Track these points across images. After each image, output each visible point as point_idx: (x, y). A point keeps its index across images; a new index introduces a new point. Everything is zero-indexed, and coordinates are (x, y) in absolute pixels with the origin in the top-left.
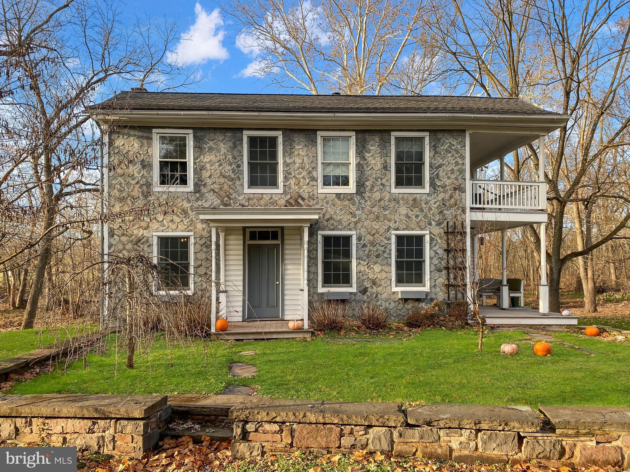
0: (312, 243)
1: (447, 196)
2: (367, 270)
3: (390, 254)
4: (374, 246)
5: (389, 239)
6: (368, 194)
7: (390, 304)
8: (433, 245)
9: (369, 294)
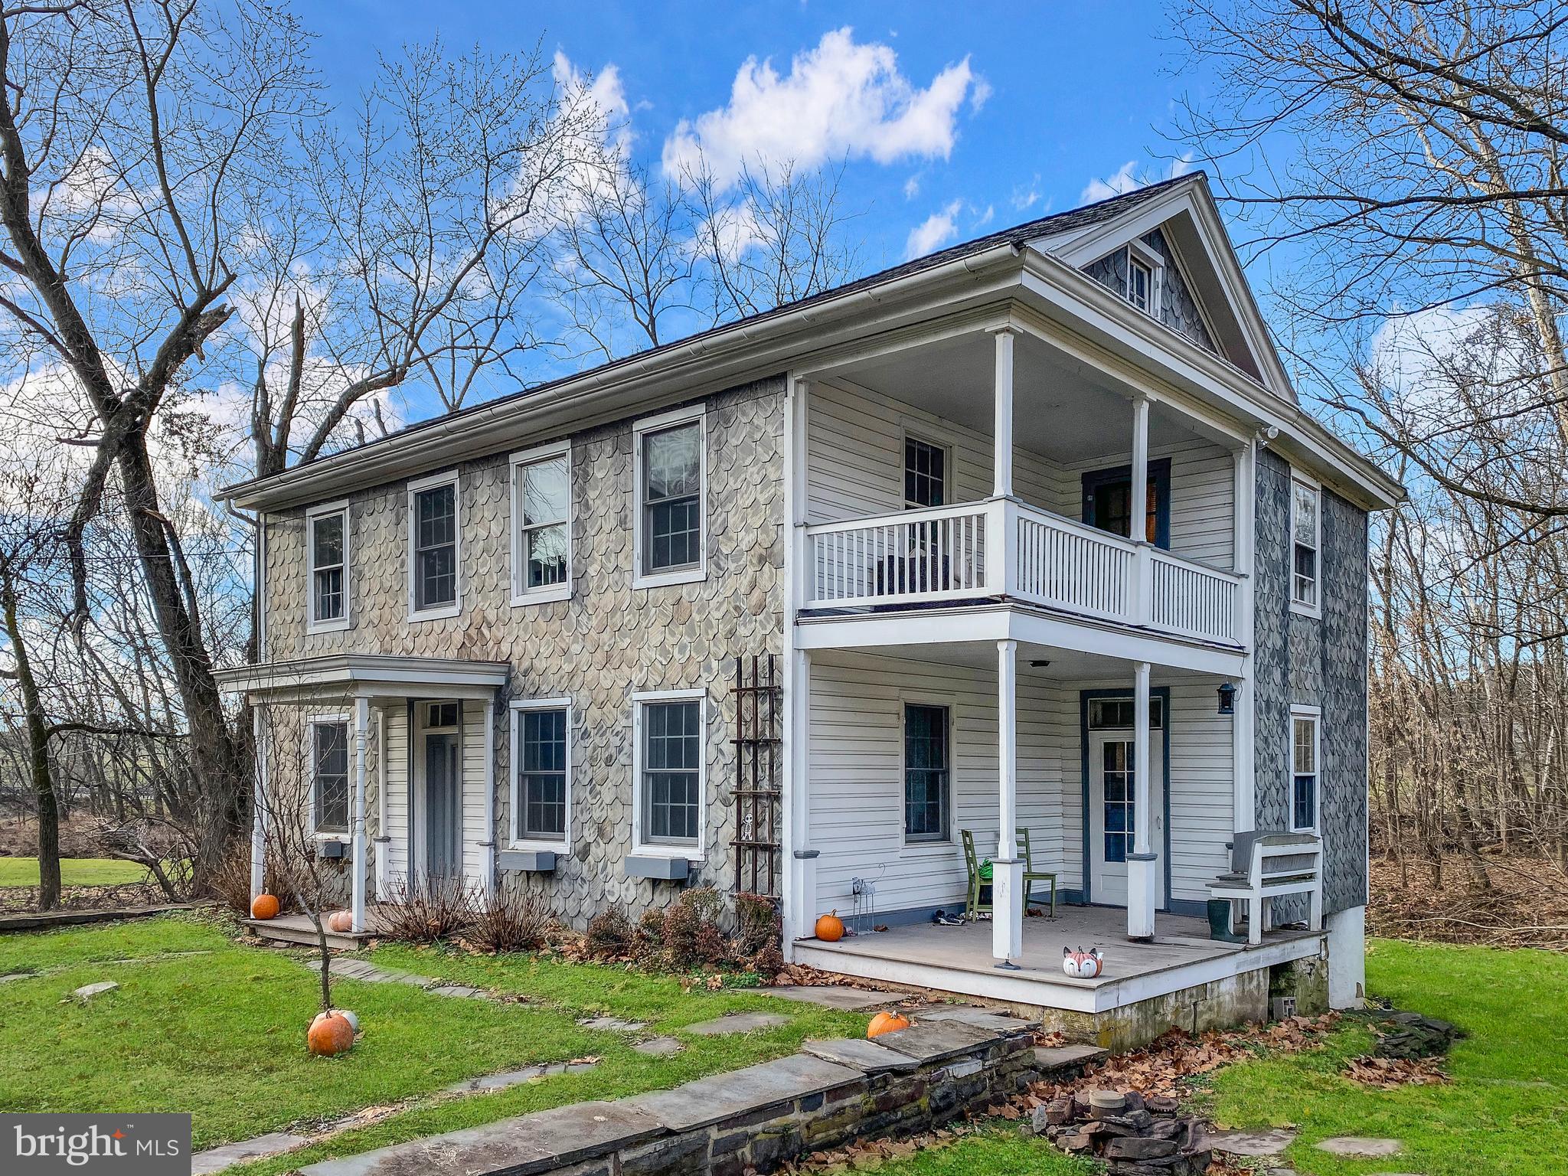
0: (501, 731)
1: (744, 582)
2: (589, 798)
3: (631, 756)
4: (602, 736)
5: (628, 715)
6: (593, 598)
7: (627, 889)
8: (713, 728)
9: (592, 862)
